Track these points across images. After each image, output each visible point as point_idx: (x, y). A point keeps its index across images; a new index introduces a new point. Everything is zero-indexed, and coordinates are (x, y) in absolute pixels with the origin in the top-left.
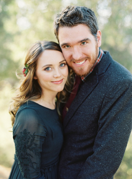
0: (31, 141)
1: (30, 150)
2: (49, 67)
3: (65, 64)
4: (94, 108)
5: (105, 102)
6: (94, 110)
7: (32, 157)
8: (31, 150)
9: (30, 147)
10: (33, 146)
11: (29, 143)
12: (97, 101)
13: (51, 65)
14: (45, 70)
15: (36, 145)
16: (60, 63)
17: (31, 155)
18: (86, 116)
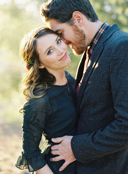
0: (34, 117)
1: (32, 125)
2: (50, 50)
3: (60, 40)
4: (103, 75)
5: (112, 66)
6: (103, 77)
7: (34, 131)
8: (34, 125)
9: (32, 123)
10: (36, 121)
11: (32, 119)
12: (104, 67)
13: (51, 47)
14: (48, 54)
15: (38, 120)
16: (56, 41)
17: (33, 130)
18: (97, 85)
